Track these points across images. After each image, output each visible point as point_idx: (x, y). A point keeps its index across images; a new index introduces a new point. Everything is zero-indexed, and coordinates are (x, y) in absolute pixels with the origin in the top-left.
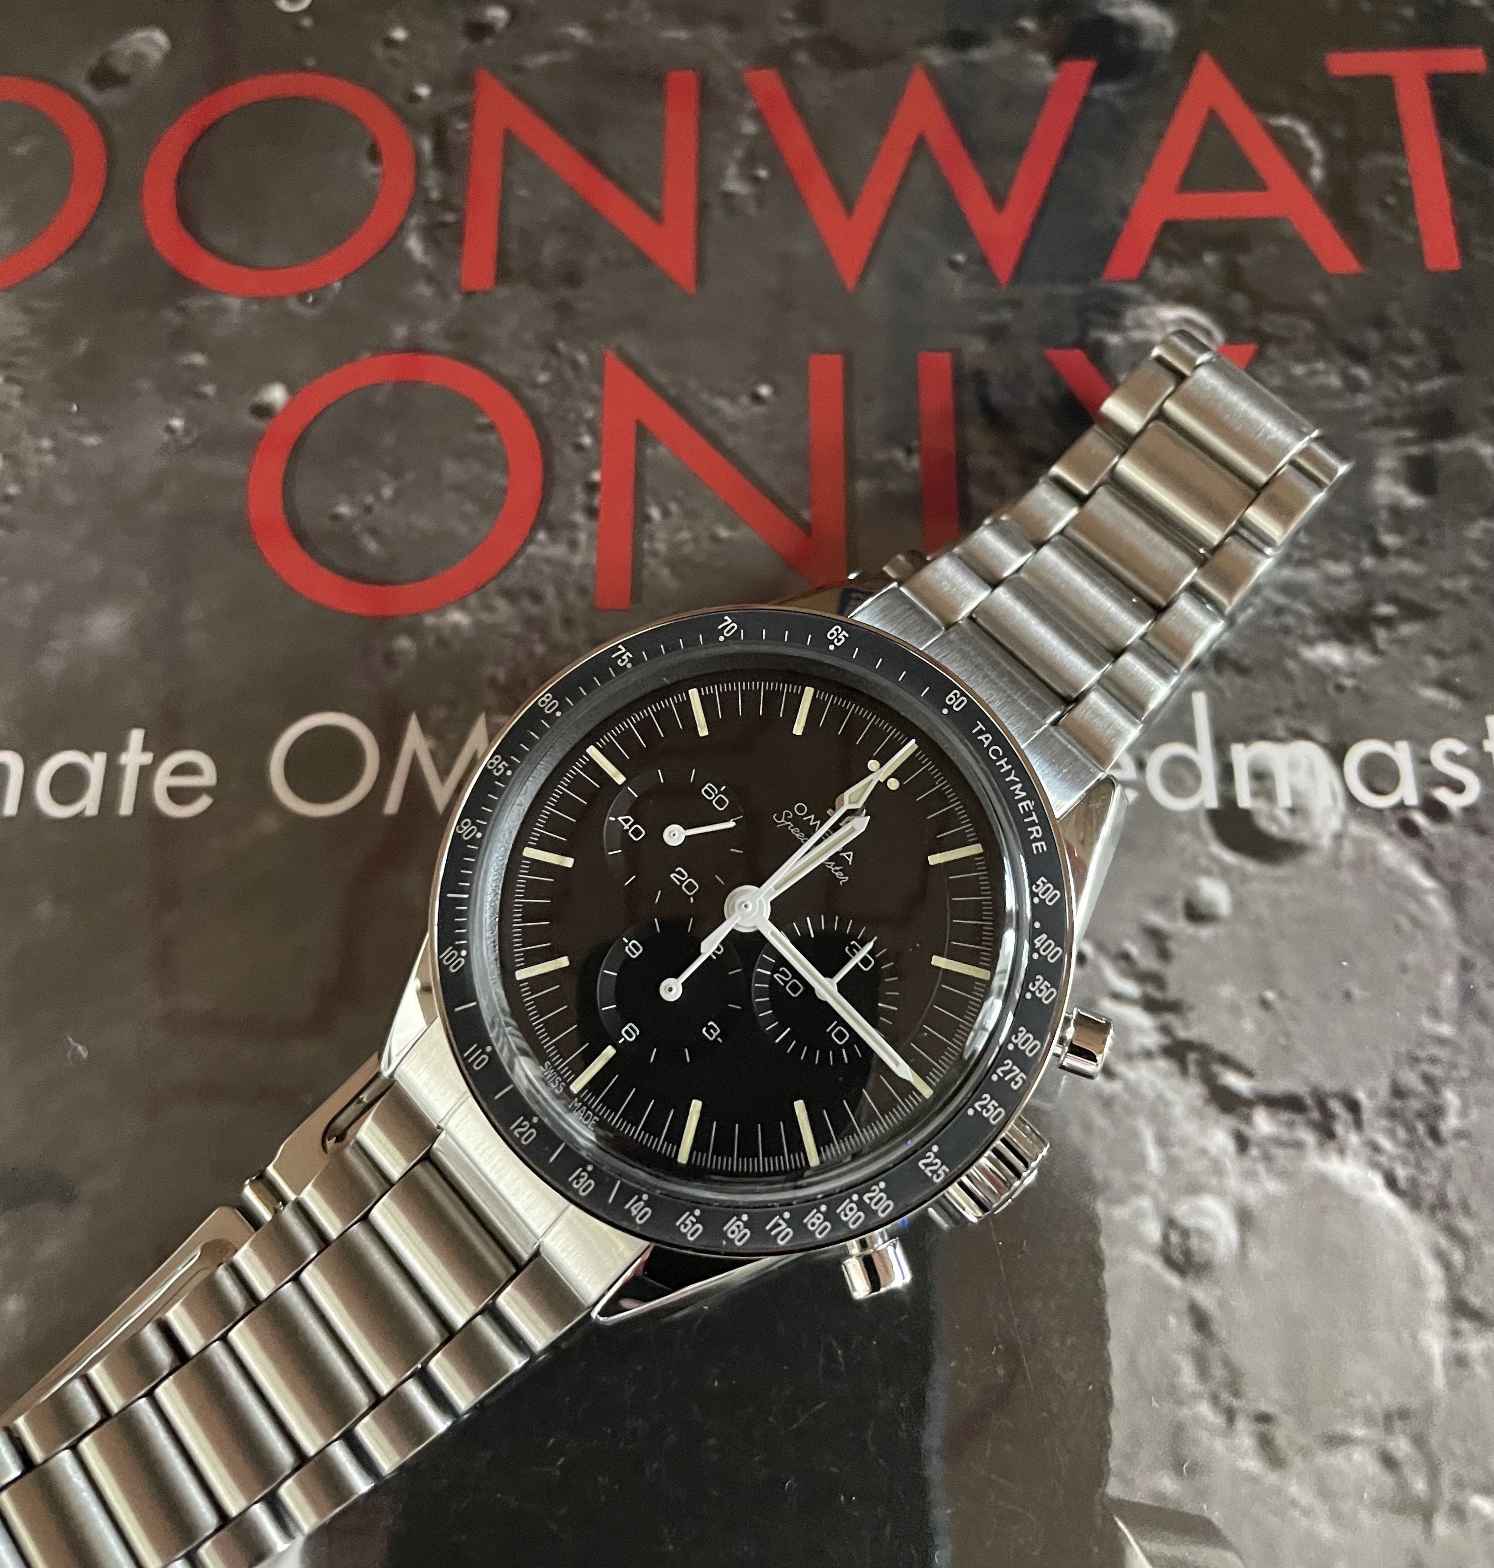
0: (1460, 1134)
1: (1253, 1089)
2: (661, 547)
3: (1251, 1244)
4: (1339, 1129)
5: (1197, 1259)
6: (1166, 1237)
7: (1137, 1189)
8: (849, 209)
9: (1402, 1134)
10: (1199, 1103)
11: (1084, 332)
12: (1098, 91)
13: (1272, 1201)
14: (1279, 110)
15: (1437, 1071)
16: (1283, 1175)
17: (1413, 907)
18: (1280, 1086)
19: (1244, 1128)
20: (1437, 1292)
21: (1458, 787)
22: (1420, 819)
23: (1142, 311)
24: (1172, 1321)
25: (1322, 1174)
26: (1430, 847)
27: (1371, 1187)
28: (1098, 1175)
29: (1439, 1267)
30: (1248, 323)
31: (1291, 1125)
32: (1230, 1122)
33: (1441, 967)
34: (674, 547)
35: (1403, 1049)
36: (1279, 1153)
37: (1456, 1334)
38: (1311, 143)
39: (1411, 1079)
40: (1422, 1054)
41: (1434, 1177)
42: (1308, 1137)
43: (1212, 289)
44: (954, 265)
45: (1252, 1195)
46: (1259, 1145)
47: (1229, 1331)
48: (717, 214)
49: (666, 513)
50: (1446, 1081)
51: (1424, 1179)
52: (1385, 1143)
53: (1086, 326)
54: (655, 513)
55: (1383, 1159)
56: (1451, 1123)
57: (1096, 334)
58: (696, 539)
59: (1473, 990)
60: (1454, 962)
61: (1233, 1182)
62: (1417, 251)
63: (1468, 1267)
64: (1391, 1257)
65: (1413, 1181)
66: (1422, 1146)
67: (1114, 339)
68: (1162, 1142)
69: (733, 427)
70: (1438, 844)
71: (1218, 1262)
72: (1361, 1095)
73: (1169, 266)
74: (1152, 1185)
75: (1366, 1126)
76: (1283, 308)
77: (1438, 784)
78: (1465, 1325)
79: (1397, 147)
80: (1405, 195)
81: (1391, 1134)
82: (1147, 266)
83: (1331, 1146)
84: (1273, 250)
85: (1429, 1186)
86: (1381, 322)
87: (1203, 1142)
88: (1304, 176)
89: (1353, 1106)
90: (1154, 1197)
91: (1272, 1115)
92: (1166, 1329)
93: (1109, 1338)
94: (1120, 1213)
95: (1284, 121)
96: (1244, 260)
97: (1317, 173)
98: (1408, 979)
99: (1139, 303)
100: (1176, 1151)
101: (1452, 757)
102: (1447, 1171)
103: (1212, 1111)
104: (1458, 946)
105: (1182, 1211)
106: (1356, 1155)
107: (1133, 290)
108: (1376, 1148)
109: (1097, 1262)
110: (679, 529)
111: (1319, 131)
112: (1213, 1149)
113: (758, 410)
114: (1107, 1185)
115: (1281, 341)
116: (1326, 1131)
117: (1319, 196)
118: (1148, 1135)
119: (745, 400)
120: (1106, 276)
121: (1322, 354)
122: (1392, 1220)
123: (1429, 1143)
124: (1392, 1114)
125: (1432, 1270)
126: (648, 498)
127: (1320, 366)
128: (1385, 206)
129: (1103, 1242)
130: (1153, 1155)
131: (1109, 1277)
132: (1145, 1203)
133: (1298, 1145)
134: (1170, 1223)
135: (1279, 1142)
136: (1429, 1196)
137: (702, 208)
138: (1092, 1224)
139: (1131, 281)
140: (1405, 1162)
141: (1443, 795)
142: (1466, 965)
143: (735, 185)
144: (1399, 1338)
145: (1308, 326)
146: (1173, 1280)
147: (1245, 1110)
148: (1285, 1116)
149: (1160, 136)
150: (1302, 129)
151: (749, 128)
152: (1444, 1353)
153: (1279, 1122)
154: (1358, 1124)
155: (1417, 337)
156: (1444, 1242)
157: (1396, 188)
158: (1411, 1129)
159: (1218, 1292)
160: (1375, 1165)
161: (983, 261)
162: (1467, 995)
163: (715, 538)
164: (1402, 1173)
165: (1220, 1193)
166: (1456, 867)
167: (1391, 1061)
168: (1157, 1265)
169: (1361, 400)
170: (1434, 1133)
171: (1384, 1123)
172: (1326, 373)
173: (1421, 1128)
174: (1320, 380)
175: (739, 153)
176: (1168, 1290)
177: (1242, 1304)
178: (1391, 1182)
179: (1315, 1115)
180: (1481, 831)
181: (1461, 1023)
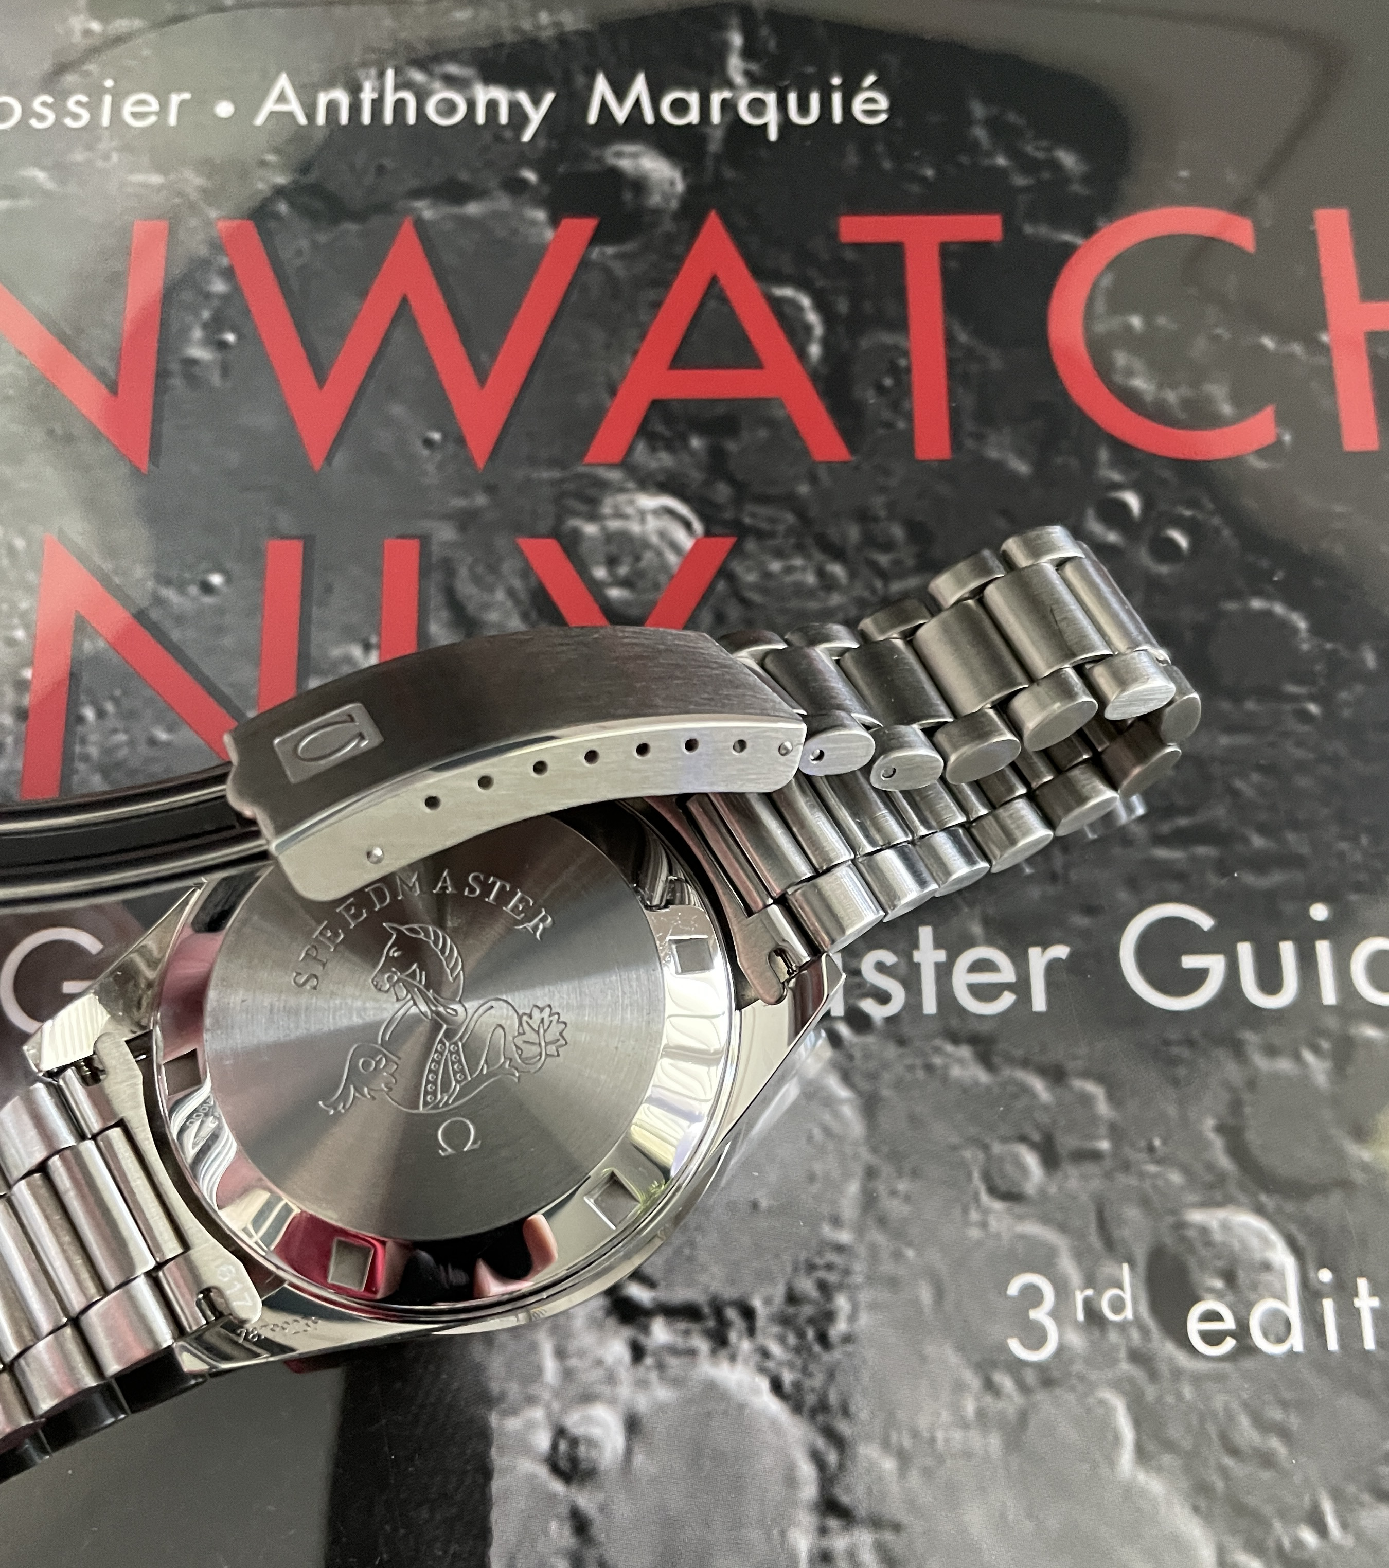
0: (847, 1339)
1: (654, 1299)
2: (93, 751)
3: (636, 1449)
4: (733, 1336)
5: (583, 1466)
6: (554, 1446)
7: (531, 1400)
8: (321, 381)
9: (792, 1339)
10: (600, 1314)
11: (560, 520)
12: (595, 253)
13: (661, 1408)
14: (783, 280)
15: (832, 1278)
16: (677, 1382)
17: (827, 1117)
18: (680, 1295)
19: (642, 1339)
20: (809, 1490)
21: (883, 998)
22: (843, 1030)
23: (621, 498)
24: (554, 1526)
25: (712, 1381)
26: (851, 1057)
27: (756, 1391)
28: (495, 1387)
29: (814, 1467)
30: (728, 515)
31: (687, 1333)
32: (627, 1332)
33: (847, 1176)
34: (108, 751)
35: (803, 1256)
36: (673, 1362)
37: (823, 1531)
38: (812, 317)
39: (807, 1286)
40: (819, 1261)
41: (817, 1381)
42: (702, 1345)
43: (696, 476)
44: (428, 443)
45: (642, 1403)
46: (655, 1354)
47: (607, 1535)
48: (177, 382)
49: (101, 714)
50: (841, 1287)
51: (808, 1383)
52: (775, 1349)
53: (562, 514)
54: (89, 713)
55: (771, 1365)
56: (840, 1327)
57: (574, 522)
58: (132, 743)
59: (874, 1198)
60: (858, 1170)
61: (625, 1391)
62: (908, 438)
63: (841, 1466)
64: (768, 1460)
65: (797, 1385)
66: (809, 1350)
67: (590, 529)
68: (561, 1353)
69: (180, 620)
70: (858, 1054)
71: (603, 1468)
72: (757, 1303)
73: (653, 449)
74: (546, 1395)
75: (759, 1332)
76: (764, 499)
77: (865, 996)
78: (833, 1523)
79: (901, 324)
80: (901, 375)
81: (782, 1340)
82: (631, 449)
83: (723, 1354)
84: (763, 434)
85: (813, 1390)
86: (864, 517)
87: (600, 1353)
88: (802, 354)
89: (748, 1314)
90: (548, 1407)
91: (669, 1324)
92: (546, 1533)
93: (490, 1545)
94: (513, 1424)
95: (787, 292)
96: (732, 446)
97: (815, 350)
98: (815, 1188)
99: (622, 490)
100: (573, 1362)
101: (881, 967)
102: (831, 1375)
103: (611, 1322)
104: (865, 1154)
105: (573, 1421)
106: (746, 1362)
107: (615, 475)
108: (765, 1354)
109: (485, 1472)
110: (115, 731)
111: (821, 306)
112: (609, 1359)
113: (208, 600)
114: (502, 1397)
115: (760, 535)
116: (719, 1340)
117: (815, 376)
118: (547, 1348)
119: (194, 590)
120: (588, 459)
121: (800, 548)
122: (774, 1424)
123: (817, 1348)
124: (785, 1321)
125: (807, 1471)
126: (83, 698)
127: (798, 562)
128: (880, 389)
129: (494, 1452)
130: (550, 1367)
131: (497, 1486)
132: (538, 1414)
133: (692, 1353)
134: (560, 1432)
135: (673, 1350)
136: (811, 1399)
137: (162, 374)
138: (484, 1436)
139: (611, 466)
140: (791, 1365)
141: (868, 1006)
142: (871, 1173)
143: (199, 352)
144: (769, 1538)
145: (790, 518)
146: (557, 1487)
147: (643, 1319)
148: (682, 1325)
149: (656, 305)
150: (806, 301)
151: (219, 286)
152: (810, 1551)
153: (676, 1332)
154: (751, 1331)
155: (898, 532)
156: (820, 1443)
157: (894, 370)
158: (801, 1335)
159: (600, 1497)
160: (762, 1370)
161: (461, 441)
162: (869, 1201)
163: (153, 742)
164: (788, 1377)
165: (612, 1401)
166: (873, 1076)
167: (789, 1268)
168: (543, 1472)
169: (836, 599)
170: (823, 1339)
171: (776, 1329)
172: (804, 569)
173: (810, 1334)
174: (796, 577)
175: (206, 315)
176: (552, 1497)
177: (623, 1509)
178: (777, 1387)
179: (711, 1323)
180: (902, 1042)
181: (860, 1231)
